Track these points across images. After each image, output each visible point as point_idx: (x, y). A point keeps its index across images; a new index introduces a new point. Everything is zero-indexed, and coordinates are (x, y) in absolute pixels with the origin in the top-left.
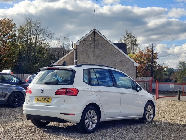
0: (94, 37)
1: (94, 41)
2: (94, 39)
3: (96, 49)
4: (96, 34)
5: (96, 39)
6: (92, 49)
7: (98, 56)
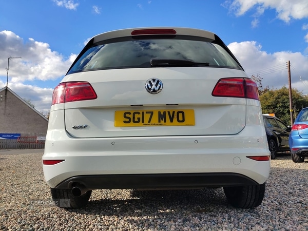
0: (6, 94)
1: (6, 99)
2: (6, 97)
3: (7, 107)
4: (8, 92)
5: (8, 97)
6: (3, 107)
7: (9, 114)
